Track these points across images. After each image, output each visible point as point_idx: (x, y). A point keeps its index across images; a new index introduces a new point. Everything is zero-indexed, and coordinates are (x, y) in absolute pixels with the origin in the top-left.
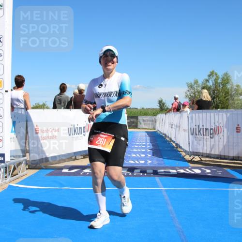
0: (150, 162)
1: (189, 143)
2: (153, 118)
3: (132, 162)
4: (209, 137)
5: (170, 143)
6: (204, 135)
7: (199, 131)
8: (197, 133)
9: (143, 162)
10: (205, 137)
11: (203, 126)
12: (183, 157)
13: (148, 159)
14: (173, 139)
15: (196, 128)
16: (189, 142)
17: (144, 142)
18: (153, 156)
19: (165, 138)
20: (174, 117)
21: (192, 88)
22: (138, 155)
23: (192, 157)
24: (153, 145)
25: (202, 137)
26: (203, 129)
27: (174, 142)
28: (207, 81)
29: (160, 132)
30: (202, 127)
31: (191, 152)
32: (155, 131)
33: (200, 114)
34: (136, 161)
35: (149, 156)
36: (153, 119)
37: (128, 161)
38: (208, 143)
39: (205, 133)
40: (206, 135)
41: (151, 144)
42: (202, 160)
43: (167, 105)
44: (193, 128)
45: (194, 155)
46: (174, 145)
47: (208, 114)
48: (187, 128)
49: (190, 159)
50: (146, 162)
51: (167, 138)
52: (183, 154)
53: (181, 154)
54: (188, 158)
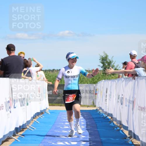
2: (92, 87)
5: (119, 130)
14: (125, 123)
20: (126, 85)
24: (90, 134)
27: (126, 128)
29: (103, 110)
32: (95, 109)
36: (92, 89)
41: (87, 133)
43: (116, 65)
46: (126, 133)
51: (115, 122)
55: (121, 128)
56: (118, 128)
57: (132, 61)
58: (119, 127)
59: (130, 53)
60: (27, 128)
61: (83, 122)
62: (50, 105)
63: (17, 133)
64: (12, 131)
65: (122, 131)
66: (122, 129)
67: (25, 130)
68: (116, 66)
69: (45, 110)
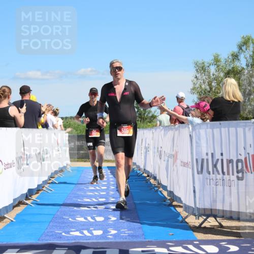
0: (113, 232)
1: (194, 191)
3: (77, 234)
4: (234, 178)
5: (157, 191)
6: (223, 173)
7: (215, 166)
8: (211, 169)
9: (99, 233)
10: (226, 177)
11: (222, 154)
12: (183, 221)
13: (110, 226)
14: (164, 183)
15: (207, 160)
16: (194, 187)
17: (103, 190)
18: (121, 219)
19: (147, 181)
20: (165, 135)
21: (204, 71)
22: (89, 218)
23: (201, 220)
25: (220, 176)
26: (222, 160)
27: (165, 188)
28: (235, 57)
29: (138, 167)
30: (220, 158)
31: (199, 209)
33: (215, 130)
34: (86, 232)
35: (113, 219)
37: (68, 233)
38: (234, 189)
39: (225, 170)
40: (228, 174)
42: (221, 226)
44: (203, 160)
45: (204, 215)
46: (165, 193)
47: (232, 130)
48: (190, 160)
49: (197, 225)
50: (106, 232)
51: (152, 181)
52: (184, 214)
53: (179, 214)
54: (193, 221)
55: (159, 188)
56: (156, 189)
57: (179, 105)
58: (157, 187)
59: (176, 95)
60: (43, 190)
61: (112, 181)
62: (71, 161)
63: (30, 196)
64: (24, 194)
65: (161, 192)
66: (161, 189)
67: (40, 192)
68: (153, 112)
69: (65, 167)
